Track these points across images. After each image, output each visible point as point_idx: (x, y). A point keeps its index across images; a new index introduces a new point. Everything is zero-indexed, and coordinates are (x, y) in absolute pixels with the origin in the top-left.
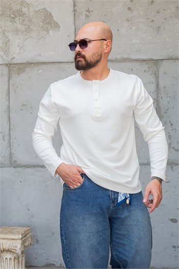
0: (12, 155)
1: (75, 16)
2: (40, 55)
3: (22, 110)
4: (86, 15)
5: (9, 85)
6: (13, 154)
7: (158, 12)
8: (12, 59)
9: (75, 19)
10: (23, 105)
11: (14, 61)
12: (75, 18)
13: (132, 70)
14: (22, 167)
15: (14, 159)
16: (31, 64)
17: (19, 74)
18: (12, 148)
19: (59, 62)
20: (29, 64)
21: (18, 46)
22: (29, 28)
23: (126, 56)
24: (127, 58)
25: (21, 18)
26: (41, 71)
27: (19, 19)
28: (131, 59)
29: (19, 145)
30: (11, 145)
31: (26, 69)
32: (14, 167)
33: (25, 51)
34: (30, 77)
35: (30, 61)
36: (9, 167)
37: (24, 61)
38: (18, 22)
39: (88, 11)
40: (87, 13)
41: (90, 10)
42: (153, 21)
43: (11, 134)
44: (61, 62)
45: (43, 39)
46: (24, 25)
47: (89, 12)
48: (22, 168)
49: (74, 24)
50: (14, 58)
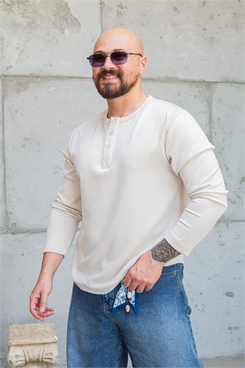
0: (10, 215)
1: (101, 11)
2: (51, 66)
3: (24, 146)
4: (118, 11)
5: (3, 108)
6: (11, 213)
7: (211, 18)
8: (7, 68)
9: (101, 16)
10: (26, 139)
11: (11, 72)
12: (101, 14)
13: (179, 94)
14: (25, 232)
15: (12, 221)
16: (37, 77)
17: (19, 92)
18: (8, 204)
19: (80, 78)
20: (35, 77)
21: (17, 48)
22: (34, 22)
23: (171, 75)
24: (173, 78)
25: (20, 6)
26: (53, 88)
27: (18, 7)
28: (177, 79)
29: (20, 199)
30: (8, 200)
31: (30, 85)
32: (13, 234)
33: (28, 57)
34: (36, 97)
35: (36, 73)
36: (5, 233)
37: (27, 72)
38: (16, 12)
39: (121, 6)
40: (120, 10)
41: (124, 5)
42: (205, 29)
43: (7, 183)
44: (83, 78)
45: (55, 41)
46: (25, 17)
47: (122, 8)
48: (24, 234)
49: (101, 23)
50: (11, 67)
